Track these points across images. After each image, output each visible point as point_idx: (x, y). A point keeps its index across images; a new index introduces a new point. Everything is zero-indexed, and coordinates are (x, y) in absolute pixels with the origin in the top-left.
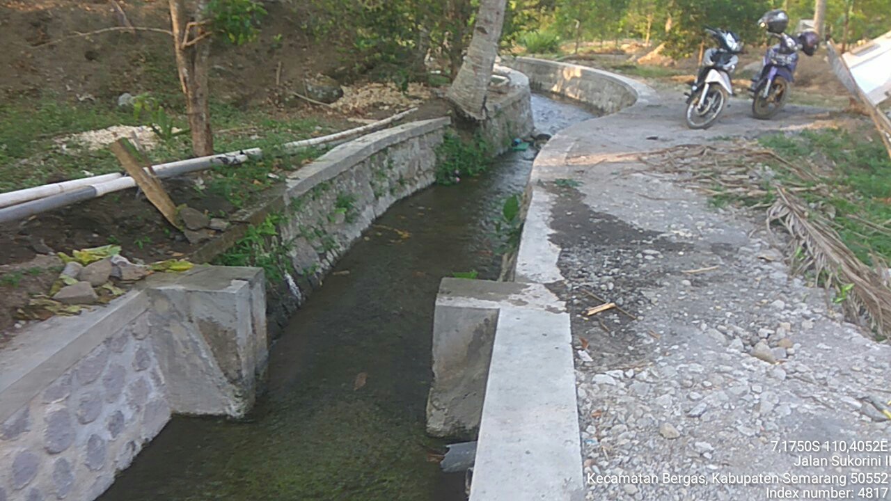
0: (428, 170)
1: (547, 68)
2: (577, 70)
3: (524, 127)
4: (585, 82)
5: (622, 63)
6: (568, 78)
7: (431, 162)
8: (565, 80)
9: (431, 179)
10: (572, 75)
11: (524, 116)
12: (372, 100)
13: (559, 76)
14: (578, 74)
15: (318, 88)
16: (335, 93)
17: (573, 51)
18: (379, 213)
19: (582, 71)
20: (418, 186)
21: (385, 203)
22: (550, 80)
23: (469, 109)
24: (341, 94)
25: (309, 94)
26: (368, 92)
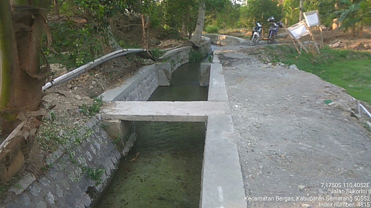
0: (187, 59)
1: (215, 37)
2: (224, 37)
3: (209, 51)
4: (227, 40)
5: (239, 35)
6: (222, 39)
7: (188, 57)
8: (221, 40)
9: (188, 61)
10: (223, 38)
11: (210, 48)
12: (169, 44)
13: (219, 39)
14: (225, 38)
15: (154, 41)
16: (159, 42)
17: (223, 32)
18: (179, 66)
19: (226, 37)
20: (186, 62)
21: (180, 64)
22: (216, 40)
23: (196, 44)
24: (160, 43)
25: (152, 43)
26: (167, 42)
